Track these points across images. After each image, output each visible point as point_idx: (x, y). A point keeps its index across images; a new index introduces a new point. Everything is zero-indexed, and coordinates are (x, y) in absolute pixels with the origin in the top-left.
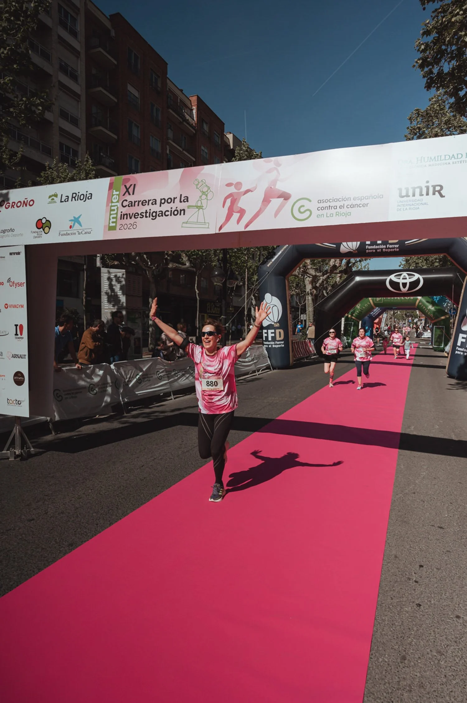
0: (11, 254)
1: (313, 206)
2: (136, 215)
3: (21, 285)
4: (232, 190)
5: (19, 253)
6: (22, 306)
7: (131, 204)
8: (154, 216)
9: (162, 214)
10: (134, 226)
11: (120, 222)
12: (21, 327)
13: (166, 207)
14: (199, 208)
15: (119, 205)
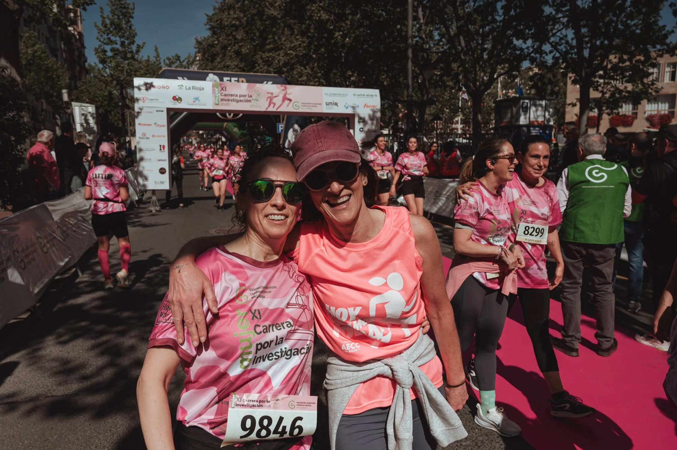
0: (157, 111)
1: (300, 105)
2: (228, 100)
3: (163, 126)
4: (270, 95)
5: (162, 111)
6: (164, 136)
7: (225, 95)
8: (238, 101)
9: (241, 101)
10: (228, 104)
11: (220, 102)
12: (164, 147)
13: (242, 98)
14: (257, 100)
15: (219, 94)
